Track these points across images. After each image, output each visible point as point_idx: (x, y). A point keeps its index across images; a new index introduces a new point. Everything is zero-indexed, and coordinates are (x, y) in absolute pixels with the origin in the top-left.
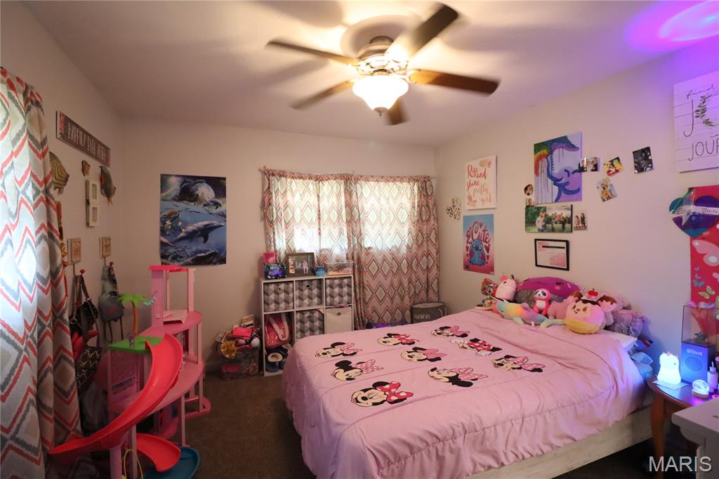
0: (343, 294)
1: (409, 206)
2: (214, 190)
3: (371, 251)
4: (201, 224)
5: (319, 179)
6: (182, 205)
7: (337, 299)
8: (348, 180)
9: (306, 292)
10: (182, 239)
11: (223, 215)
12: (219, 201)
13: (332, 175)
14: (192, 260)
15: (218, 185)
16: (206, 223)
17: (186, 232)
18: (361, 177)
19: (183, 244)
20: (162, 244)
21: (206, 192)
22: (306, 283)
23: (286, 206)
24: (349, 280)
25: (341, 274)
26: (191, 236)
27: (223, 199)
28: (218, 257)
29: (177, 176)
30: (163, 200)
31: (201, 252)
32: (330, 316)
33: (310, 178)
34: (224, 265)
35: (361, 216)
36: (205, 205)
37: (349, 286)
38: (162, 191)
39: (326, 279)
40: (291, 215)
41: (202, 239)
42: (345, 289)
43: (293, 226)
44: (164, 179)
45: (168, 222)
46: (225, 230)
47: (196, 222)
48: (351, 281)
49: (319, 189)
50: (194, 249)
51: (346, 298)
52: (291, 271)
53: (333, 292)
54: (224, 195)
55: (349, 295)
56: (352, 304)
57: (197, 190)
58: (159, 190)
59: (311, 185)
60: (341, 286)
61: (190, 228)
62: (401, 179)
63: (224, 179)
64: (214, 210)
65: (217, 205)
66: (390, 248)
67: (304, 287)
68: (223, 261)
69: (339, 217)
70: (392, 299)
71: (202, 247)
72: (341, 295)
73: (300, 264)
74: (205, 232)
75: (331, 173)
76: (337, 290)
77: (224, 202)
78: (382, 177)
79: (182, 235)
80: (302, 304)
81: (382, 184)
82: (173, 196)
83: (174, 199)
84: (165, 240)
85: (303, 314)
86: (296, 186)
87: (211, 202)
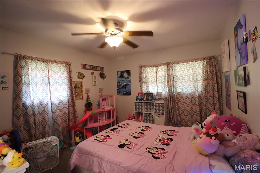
0: (160, 110)
1: (201, 72)
2: (128, 74)
3: (181, 93)
4: (125, 84)
5: (157, 66)
6: (121, 79)
7: (158, 111)
8: (169, 65)
9: (149, 107)
10: (121, 88)
11: (130, 81)
12: (129, 77)
13: (162, 64)
14: (123, 94)
15: (128, 72)
16: (126, 83)
17: (122, 86)
18: (175, 62)
19: (121, 89)
20: (117, 89)
21: (126, 75)
22: (149, 104)
23: (146, 77)
24: (162, 104)
25: (160, 102)
26: (123, 87)
27: (130, 76)
28: (129, 93)
29: (120, 71)
30: (117, 78)
31: (125, 92)
32: (156, 117)
33: (154, 66)
34: (130, 96)
35: (175, 79)
36: (126, 79)
37: (163, 107)
38: (117, 76)
39: (154, 103)
40: (147, 80)
41: (125, 88)
42: (161, 108)
43: (148, 83)
44: (117, 72)
45: (118, 84)
46: (130, 85)
47: (124, 83)
48: (163, 105)
49: (157, 70)
50: (123, 91)
51: (161, 111)
52: (145, 99)
53: (156, 108)
54: (130, 75)
55: (163, 110)
56: (164, 114)
57: (124, 74)
58: (116, 75)
59: (154, 69)
60: (159, 107)
61: (123, 85)
62: (196, 60)
63: (130, 70)
64: (128, 80)
65: (128, 78)
66: (190, 92)
67: (148, 105)
68: (130, 94)
69: (165, 80)
70: (192, 116)
71: (125, 90)
72: (159, 110)
73: (148, 97)
74: (126, 86)
75: (162, 63)
76: (158, 108)
77: (130, 77)
78: (185, 61)
79: (121, 87)
80: (151, 111)
81: (185, 64)
82: (119, 76)
83: (119, 78)
84: (118, 88)
85: (147, 114)
86: (149, 70)
87: (127, 77)
